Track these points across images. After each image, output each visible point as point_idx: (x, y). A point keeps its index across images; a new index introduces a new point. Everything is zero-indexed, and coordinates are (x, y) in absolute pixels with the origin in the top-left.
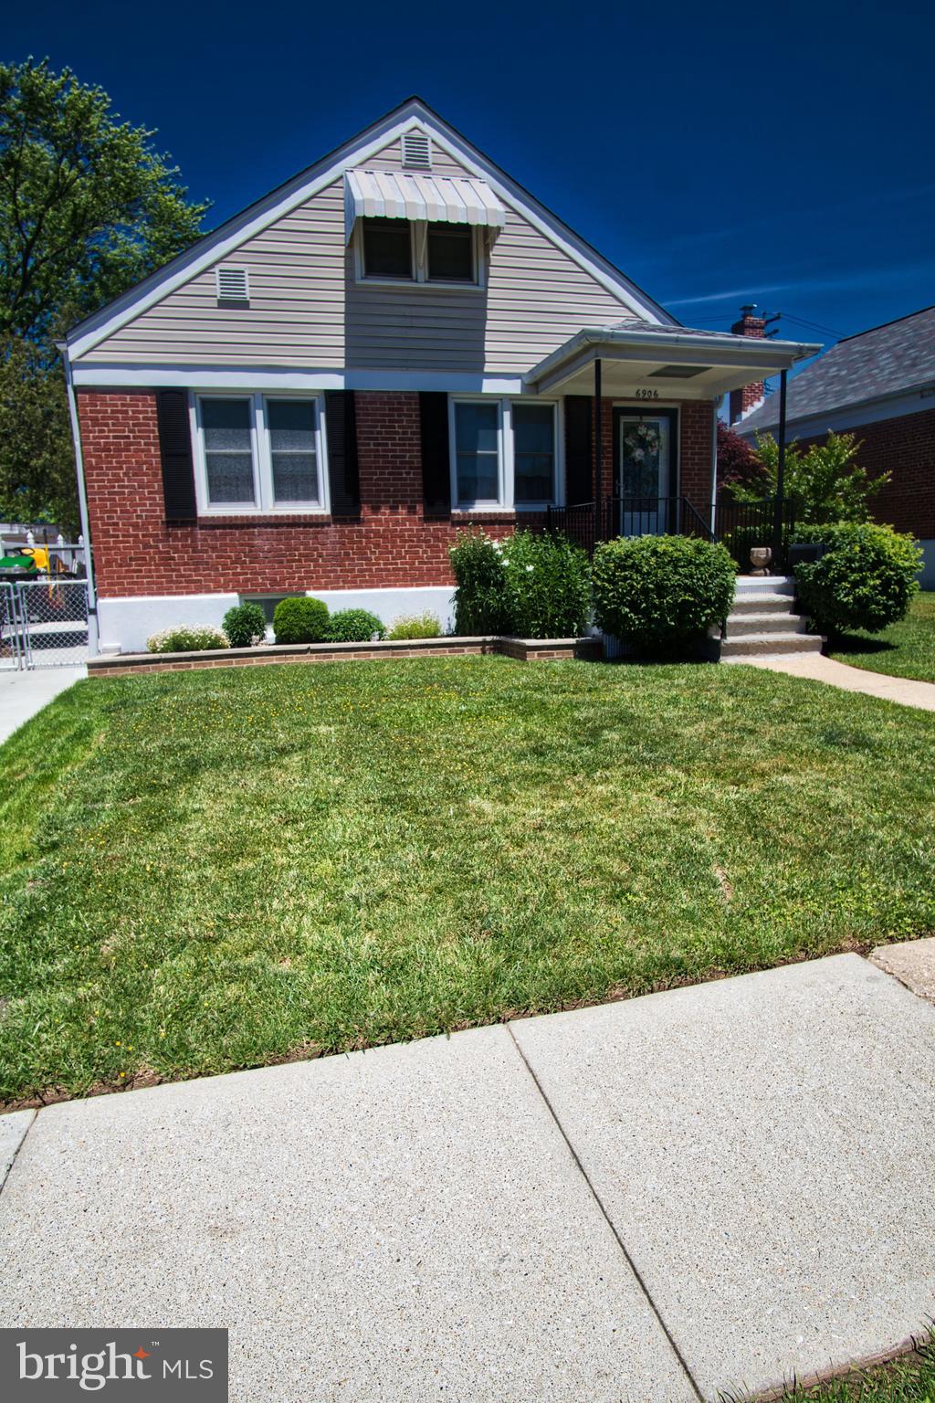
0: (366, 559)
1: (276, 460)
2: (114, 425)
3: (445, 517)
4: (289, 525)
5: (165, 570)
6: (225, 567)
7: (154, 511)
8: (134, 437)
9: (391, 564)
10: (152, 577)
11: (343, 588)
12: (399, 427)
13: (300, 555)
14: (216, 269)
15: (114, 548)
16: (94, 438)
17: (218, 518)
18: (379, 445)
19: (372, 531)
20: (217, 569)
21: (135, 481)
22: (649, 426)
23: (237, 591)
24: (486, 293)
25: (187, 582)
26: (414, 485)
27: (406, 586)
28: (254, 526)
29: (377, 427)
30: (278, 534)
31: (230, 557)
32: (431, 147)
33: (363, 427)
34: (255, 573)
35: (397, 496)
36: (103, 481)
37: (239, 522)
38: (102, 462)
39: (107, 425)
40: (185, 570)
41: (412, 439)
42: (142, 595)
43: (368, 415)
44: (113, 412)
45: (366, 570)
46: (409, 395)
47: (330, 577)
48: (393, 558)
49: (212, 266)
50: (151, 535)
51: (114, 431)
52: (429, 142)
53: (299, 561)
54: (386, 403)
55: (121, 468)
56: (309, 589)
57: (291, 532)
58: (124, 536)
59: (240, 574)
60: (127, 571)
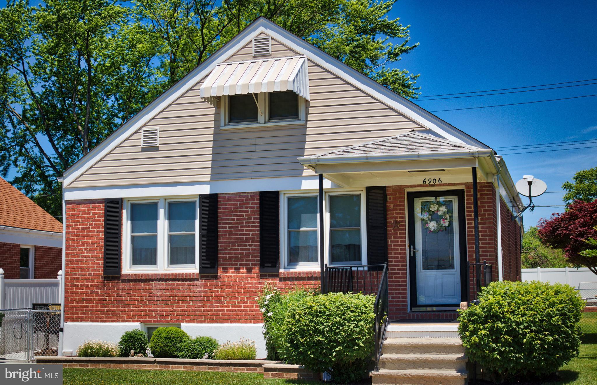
0: (221, 303)
1: (171, 239)
2: (82, 221)
3: (275, 275)
4: (173, 280)
5: (101, 307)
6: (134, 306)
7: (98, 271)
8: (92, 228)
9: (237, 307)
10: (93, 310)
11: (204, 322)
12: (246, 215)
13: (179, 299)
14: (142, 131)
15: (75, 292)
16: (72, 229)
17: (132, 275)
18: (232, 227)
19: (225, 284)
20: (129, 307)
21: (90, 253)
23: (140, 321)
24: (306, 124)
25: (112, 314)
26: (254, 253)
27: (246, 322)
28: (153, 280)
29: (231, 216)
30: (167, 285)
31: (137, 300)
33: (222, 216)
34: (152, 310)
35: (243, 261)
36: (74, 253)
37: (144, 278)
38: (74, 243)
39: (79, 221)
40: (112, 307)
41: (254, 223)
42: (87, 321)
43: (226, 208)
44: (83, 214)
45: (220, 311)
46: (253, 194)
47: (196, 315)
48: (239, 303)
49: (140, 129)
50: (95, 285)
51: (83, 225)
52: (270, 40)
53: (178, 303)
54: (238, 200)
55: (84, 246)
56: (183, 322)
57: (173, 285)
58: (81, 285)
59: (142, 310)
60: (81, 306)
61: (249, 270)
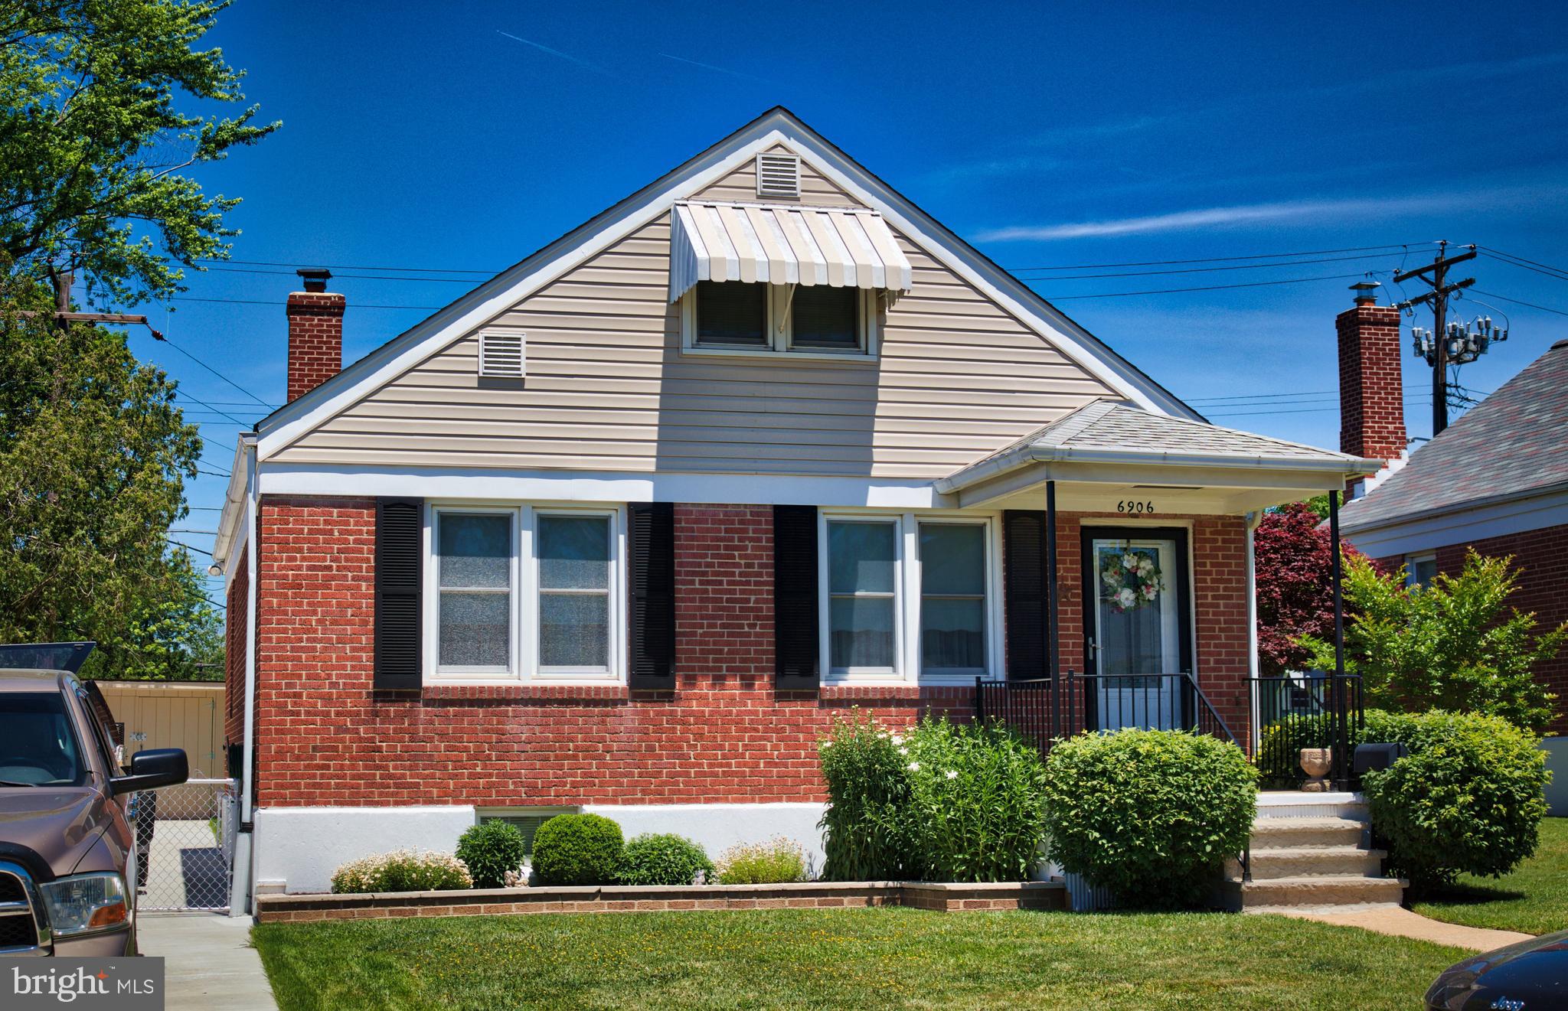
0: (681, 757)
1: (547, 603)
2: (310, 550)
3: (809, 693)
4: (562, 702)
5: (366, 767)
6: (458, 764)
7: (358, 677)
8: (339, 569)
9: (721, 765)
10: (344, 777)
11: (642, 801)
12: (740, 556)
13: (576, 748)
15: (290, 732)
16: (280, 568)
17: (454, 689)
18: (709, 582)
19: (692, 713)
20: (446, 768)
21: (333, 631)
22: (1141, 555)
23: (474, 802)
24: (878, 363)
25: (397, 786)
26: (761, 644)
27: (742, 801)
28: (508, 703)
29: (705, 556)
30: (545, 715)
31: (466, 749)
32: (800, 169)
33: (684, 556)
34: (504, 776)
35: (734, 660)
36: (285, 631)
37: (486, 696)
38: (287, 604)
39: (300, 550)
40: (395, 768)
41: (760, 575)
42: (326, 804)
43: (693, 539)
44: (310, 531)
45: (679, 775)
46: (757, 510)
47: (621, 784)
48: (724, 757)
49: (474, 331)
50: (349, 714)
51: (310, 559)
52: (798, 163)
53: (575, 757)
54: (722, 522)
55: (315, 613)
56: (588, 802)
57: (563, 715)
58: (308, 713)
59: (479, 776)
60: (307, 767)
61: (748, 683)
